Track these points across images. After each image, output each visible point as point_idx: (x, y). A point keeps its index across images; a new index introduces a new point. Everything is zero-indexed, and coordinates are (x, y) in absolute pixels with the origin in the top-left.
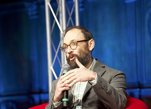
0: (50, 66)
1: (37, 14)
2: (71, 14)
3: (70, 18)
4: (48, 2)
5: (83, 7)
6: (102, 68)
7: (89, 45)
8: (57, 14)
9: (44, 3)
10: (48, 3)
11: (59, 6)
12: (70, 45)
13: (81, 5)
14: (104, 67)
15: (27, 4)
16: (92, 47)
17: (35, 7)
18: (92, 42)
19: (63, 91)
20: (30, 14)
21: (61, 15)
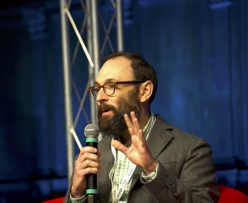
0: (70, 128)
1: (46, 31)
2: (108, 31)
3: (107, 38)
4: (65, 7)
5: (130, 17)
6: (167, 132)
7: (142, 92)
8: (82, 30)
9: (58, 10)
10: (65, 11)
11: (86, 15)
12: (103, 87)
13: (127, 14)
14: (170, 130)
15: (26, 12)
16: (146, 96)
17: (41, 18)
18: (148, 87)
19: (87, 176)
20: (31, 30)
21: (89, 33)
